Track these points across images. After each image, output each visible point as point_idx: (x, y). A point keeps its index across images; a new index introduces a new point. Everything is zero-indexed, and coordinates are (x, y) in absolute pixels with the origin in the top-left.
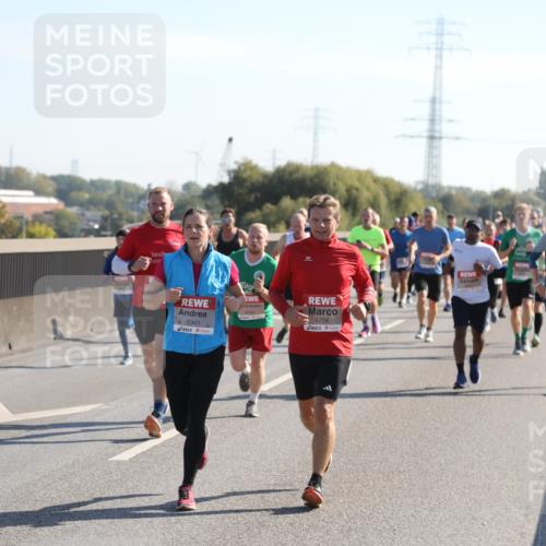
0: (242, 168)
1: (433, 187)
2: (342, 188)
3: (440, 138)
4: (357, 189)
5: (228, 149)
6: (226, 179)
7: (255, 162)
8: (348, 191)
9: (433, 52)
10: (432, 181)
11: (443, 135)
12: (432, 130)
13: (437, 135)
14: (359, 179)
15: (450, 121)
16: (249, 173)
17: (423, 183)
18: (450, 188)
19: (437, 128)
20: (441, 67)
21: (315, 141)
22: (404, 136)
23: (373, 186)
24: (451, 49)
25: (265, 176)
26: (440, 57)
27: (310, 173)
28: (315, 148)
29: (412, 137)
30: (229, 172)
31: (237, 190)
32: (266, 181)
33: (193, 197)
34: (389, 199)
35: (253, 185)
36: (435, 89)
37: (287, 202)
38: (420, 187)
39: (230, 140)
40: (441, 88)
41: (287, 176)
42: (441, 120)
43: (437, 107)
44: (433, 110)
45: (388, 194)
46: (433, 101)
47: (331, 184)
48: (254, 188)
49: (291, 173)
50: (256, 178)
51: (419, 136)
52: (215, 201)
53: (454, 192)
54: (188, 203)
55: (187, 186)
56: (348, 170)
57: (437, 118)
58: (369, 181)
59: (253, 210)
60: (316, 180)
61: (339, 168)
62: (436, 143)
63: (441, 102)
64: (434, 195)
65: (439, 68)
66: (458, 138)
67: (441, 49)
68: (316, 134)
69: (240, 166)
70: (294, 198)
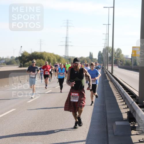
1: (67, 56)
3: (68, 46)
4: (50, 57)
5: (21, 49)
6: (21, 56)
7: (27, 52)
8: (48, 58)
9: (66, 27)
10: (66, 55)
12: (66, 44)
13: (67, 45)
14: (50, 55)
15: (70, 42)
18: (70, 57)
19: (67, 43)
20: (68, 30)
22: (60, 45)
24: (70, 26)
25: (29, 55)
26: (68, 28)
27: (39, 54)
28: (40, 48)
29: (62, 46)
30: (21, 54)
31: (23, 58)
32: (30, 56)
33: (13, 60)
34: (57, 59)
35: (26, 57)
36: (67, 35)
38: (64, 57)
39: (21, 47)
40: (68, 35)
41: (34, 55)
42: (68, 42)
43: (67, 39)
45: (57, 58)
46: (66, 38)
47: (44, 56)
48: (27, 57)
49: (35, 54)
50: (27, 55)
51: (64, 45)
52: (18, 60)
53: (71, 58)
55: (12, 57)
56: (48, 53)
57: (67, 41)
58: (53, 56)
59: (27, 62)
60: (41, 55)
61: (46, 53)
62: (67, 47)
63: (68, 38)
64: (67, 58)
65: (67, 30)
66: (72, 46)
67: (68, 26)
68: (41, 45)
69: (24, 52)
70: (36, 59)
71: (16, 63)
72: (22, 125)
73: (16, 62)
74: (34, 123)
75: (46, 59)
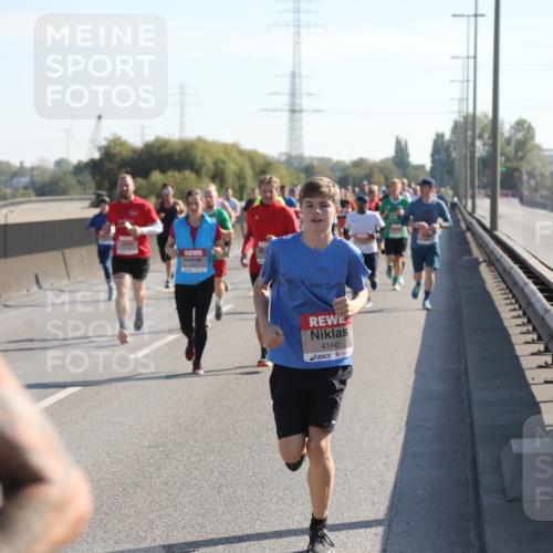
0: (112, 144)
1: (296, 158)
2: (209, 162)
3: (301, 111)
4: (223, 162)
5: (98, 126)
6: (97, 156)
8: (215, 163)
9: (292, 30)
10: (294, 153)
11: (303, 108)
12: (293, 104)
13: (297, 108)
14: (225, 153)
15: (310, 95)
16: (118, 149)
17: (286, 154)
18: (311, 158)
19: (298, 101)
20: (299, 43)
21: (182, 115)
22: (266, 110)
23: (239, 159)
24: (308, 26)
25: (134, 151)
26: (298, 33)
27: (178, 148)
28: (182, 124)
29: (274, 111)
30: (99, 149)
31: (108, 165)
32: (136, 156)
33: (65, 173)
34: (254, 170)
35: (123, 160)
36: (294, 64)
37: (156, 176)
38: (283, 158)
40: (299, 63)
41: (156, 151)
42: (301, 94)
43: (297, 81)
44: (293, 85)
45: (253, 166)
46: (293, 75)
47: (198, 158)
49: (159, 148)
50: (126, 153)
51: (281, 110)
52: (87, 177)
53: (315, 163)
54: (61, 179)
55: (59, 163)
56: (214, 144)
57: (297, 92)
58: (235, 154)
60: (184, 154)
61: (206, 143)
62: (297, 116)
63: (300, 77)
64: (297, 165)
65: (297, 44)
66: (317, 111)
67: (299, 26)
68: (182, 110)
69: (110, 142)
70: (163, 171)
71: (77, 187)
72: (108, 454)
73: (80, 183)
74: (159, 446)
75: (204, 170)
